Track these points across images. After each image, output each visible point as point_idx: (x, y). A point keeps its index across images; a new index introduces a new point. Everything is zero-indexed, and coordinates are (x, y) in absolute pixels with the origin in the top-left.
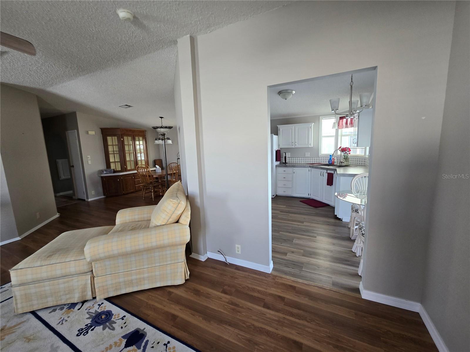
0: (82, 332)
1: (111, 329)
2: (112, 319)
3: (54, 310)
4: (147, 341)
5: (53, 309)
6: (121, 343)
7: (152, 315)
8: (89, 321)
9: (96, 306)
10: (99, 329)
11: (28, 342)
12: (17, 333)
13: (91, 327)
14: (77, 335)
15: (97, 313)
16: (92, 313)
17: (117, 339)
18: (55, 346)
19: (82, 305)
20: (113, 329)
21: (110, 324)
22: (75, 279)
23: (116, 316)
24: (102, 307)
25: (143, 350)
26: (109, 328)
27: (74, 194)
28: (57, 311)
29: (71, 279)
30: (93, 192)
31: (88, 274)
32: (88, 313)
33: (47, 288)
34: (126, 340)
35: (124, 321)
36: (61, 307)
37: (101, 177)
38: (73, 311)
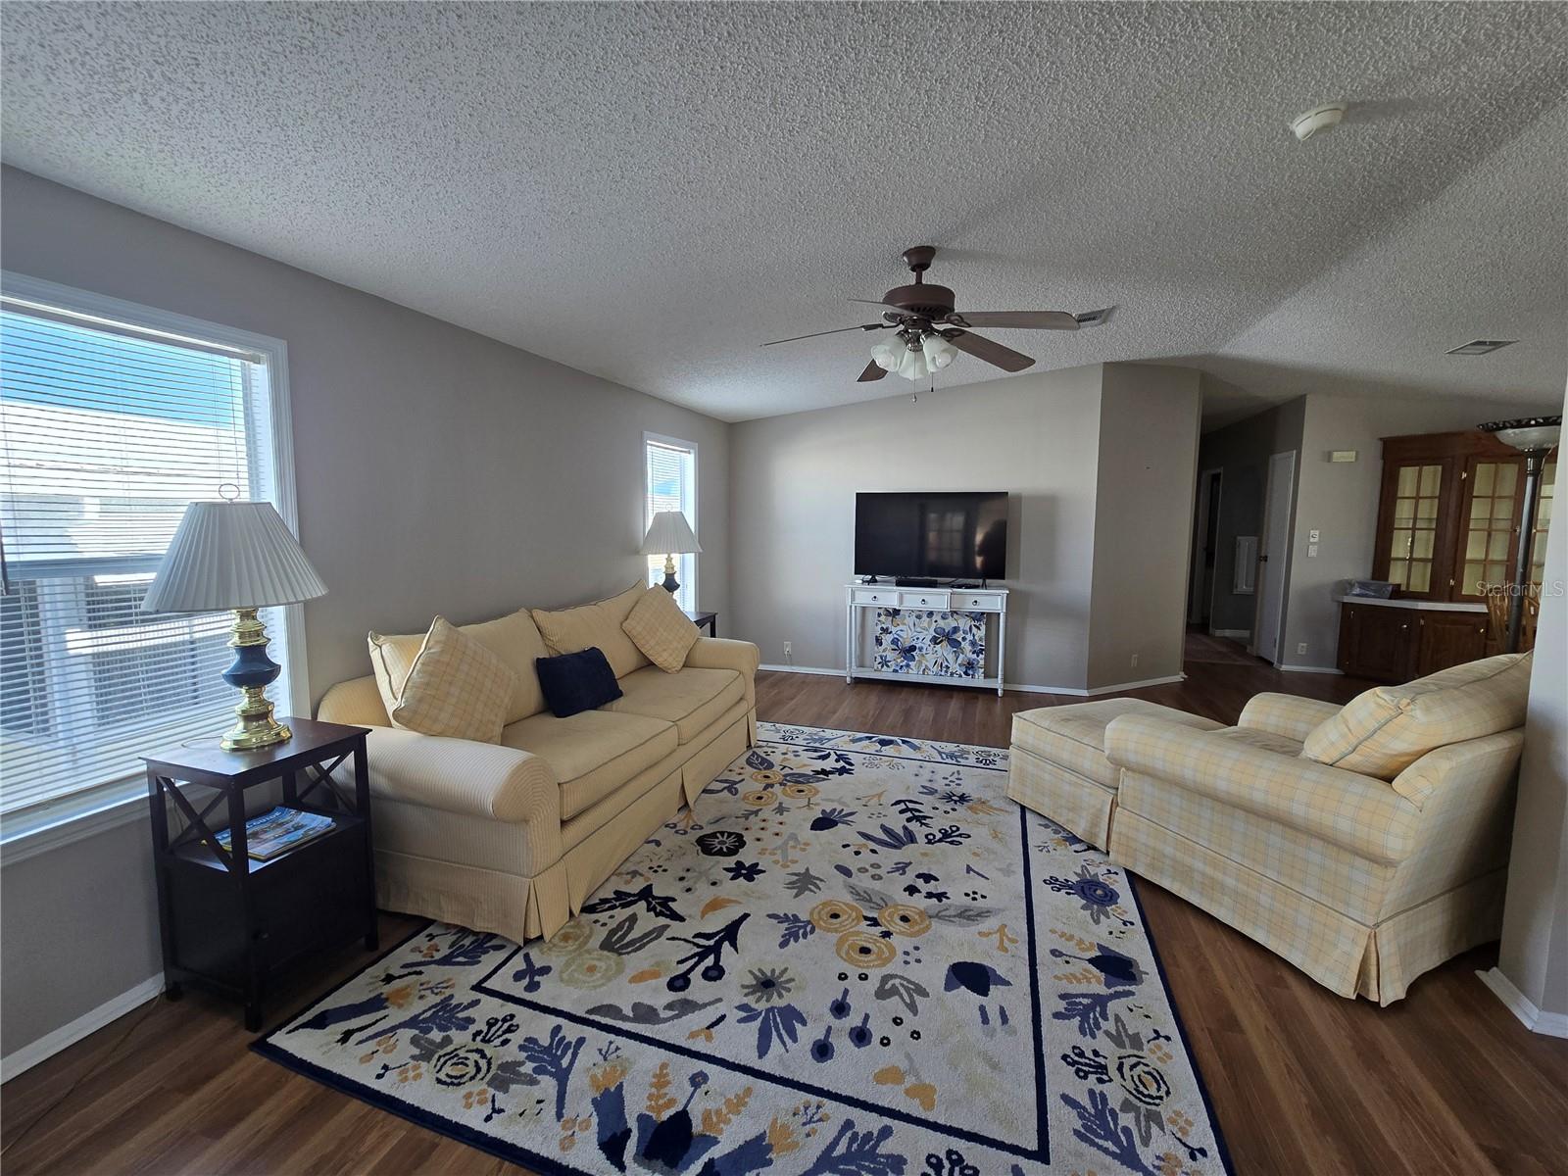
0: (1052, 882)
1: (1093, 918)
2: (1109, 909)
3: (1046, 826)
4: (1132, 994)
5: (1048, 822)
6: (1088, 949)
7: (1185, 970)
8: (1074, 879)
9: (1103, 869)
10: (1077, 901)
11: (994, 838)
12: (992, 818)
13: (1071, 888)
14: (1045, 881)
15: (1095, 879)
16: (1089, 872)
17: (1088, 939)
18: (1012, 868)
19: (1085, 850)
20: (1097, 922)
21: (1098, 911)
22: (1087, 787)
23: (1119, 911)
24: (1110, 878)
25: (1111, 994)
26: (1092, 915)
27: (1251, 641)
28: (1049, 830)
29: (1080, 782)
30: (1302, 647)
31: (1109, 790)
32: (1083, 866)
33: (1047, 776)
34: (1100, 954)
35: (1123, 929)
36: (1058, 828)
37: (1344, 603)
38: (1066, 847)
